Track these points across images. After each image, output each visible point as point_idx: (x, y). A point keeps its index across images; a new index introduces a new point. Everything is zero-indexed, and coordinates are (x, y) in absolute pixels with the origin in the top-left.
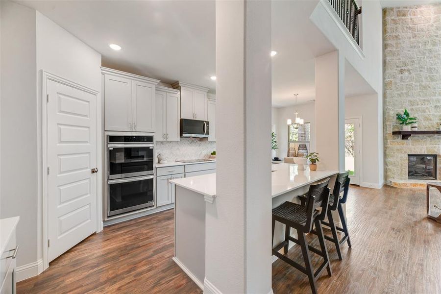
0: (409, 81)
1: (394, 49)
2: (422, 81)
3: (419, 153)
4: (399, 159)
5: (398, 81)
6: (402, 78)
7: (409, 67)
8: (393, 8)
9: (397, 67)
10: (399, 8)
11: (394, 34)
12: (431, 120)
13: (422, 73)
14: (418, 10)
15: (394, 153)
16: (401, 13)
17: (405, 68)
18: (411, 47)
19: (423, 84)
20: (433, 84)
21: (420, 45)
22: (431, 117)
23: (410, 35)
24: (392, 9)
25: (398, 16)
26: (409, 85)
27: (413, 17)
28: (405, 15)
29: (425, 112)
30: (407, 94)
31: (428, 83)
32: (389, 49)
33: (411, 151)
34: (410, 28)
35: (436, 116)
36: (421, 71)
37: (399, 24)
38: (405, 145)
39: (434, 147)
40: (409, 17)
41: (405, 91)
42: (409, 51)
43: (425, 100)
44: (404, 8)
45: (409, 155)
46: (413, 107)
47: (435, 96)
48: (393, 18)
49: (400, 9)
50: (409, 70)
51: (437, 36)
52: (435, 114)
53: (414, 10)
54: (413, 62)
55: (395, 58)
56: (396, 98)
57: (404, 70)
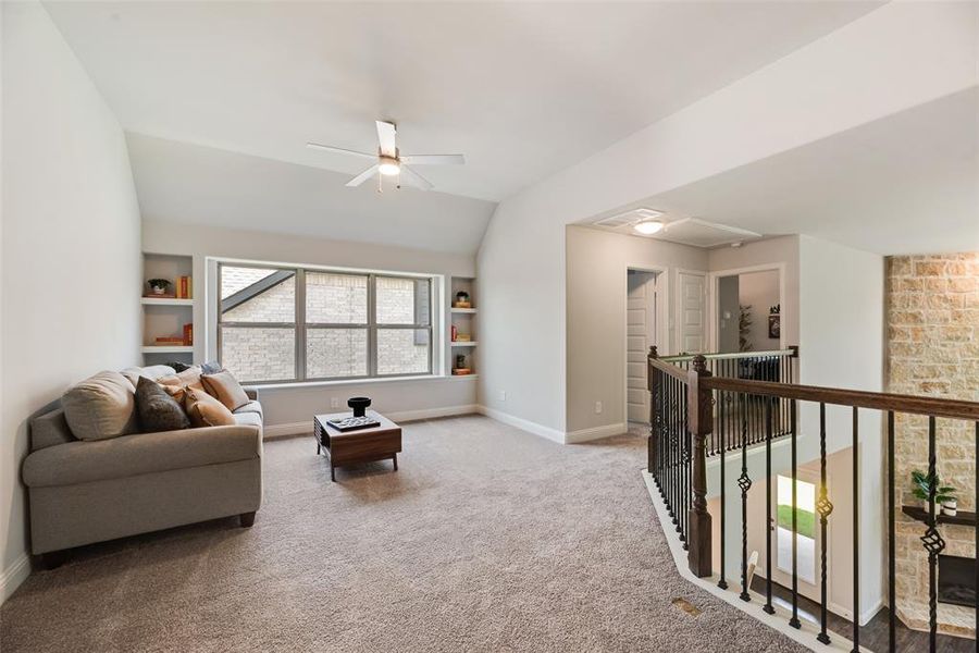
1: (909, 341)
7: (943, 379)
8: (908, 258)
9: (915, 377)
10: (922, 257)
11: (910, 311)
14: (967, 263)
15: (906, 548)
16: (926, 267)
17: (935, 380)
18: (950, 339)
21: (970, 335)
23: (948, 313)
24: (905, 260)
25: (919, 274)
27: (952, 277)
28: (934, 273)
32: (897, 340)
34: (946, 300)
36: (971, 388)
37: (922, 290)
40: (946, 277)
42: (944, 346)
44: (933, 257)
45: (940, 556)
46: (951, 461)
48: (906, 277)
49: (925, 261)
50: (942, 386)
53: (957, 261)
54: (953, 369)
55: (910, 359)
56: (912, 440)
57: (932, 384)
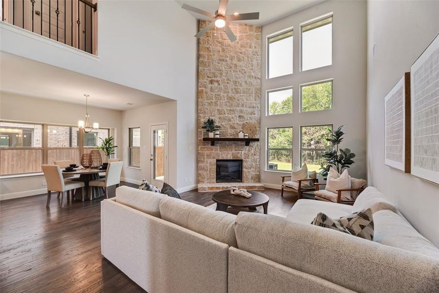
0: (218, 92)
1: (206, 60)
2: (229, 92)
3: (225, 159)
4: (208, 164)
5: (208, 90)
6: (211, 87)
7: (218, 79)
8: (206, 21)
9: (208, 77)
10: (210, 21)
11: (206, 46)
12: (235, 129)
13: (228, 85)
15: (204, 158)
17: (215, 79)
18: (221, 60)
19: (230, 95)
20: (237, 96)
21: (228, 59)
22: (236, 126)
23: (220, 49)
24: (204, 22)
26: (218, 95)
27: (222, 32)
29: (230, 120)
30: (216, 104)
31: (233, 95)
32: (201, 59)
33: (219, 156)
34: (220, 43)
35: (239, 125)
36: (228, 83)
37: (211, 37)
38: (213, 151)
39: (238, 153)
40: (219, 32)
41: (214, 101)
42: (218, 63)
43: (230, 110)
45: (217, 161)
46: (221, 116)
47: (239, 106)
50: (218, 81)
51: (241, 53)
52: (239, 123)
54: (221, 74)
55: (206, 69)
56: (206, 107)
57: (214, 81)
